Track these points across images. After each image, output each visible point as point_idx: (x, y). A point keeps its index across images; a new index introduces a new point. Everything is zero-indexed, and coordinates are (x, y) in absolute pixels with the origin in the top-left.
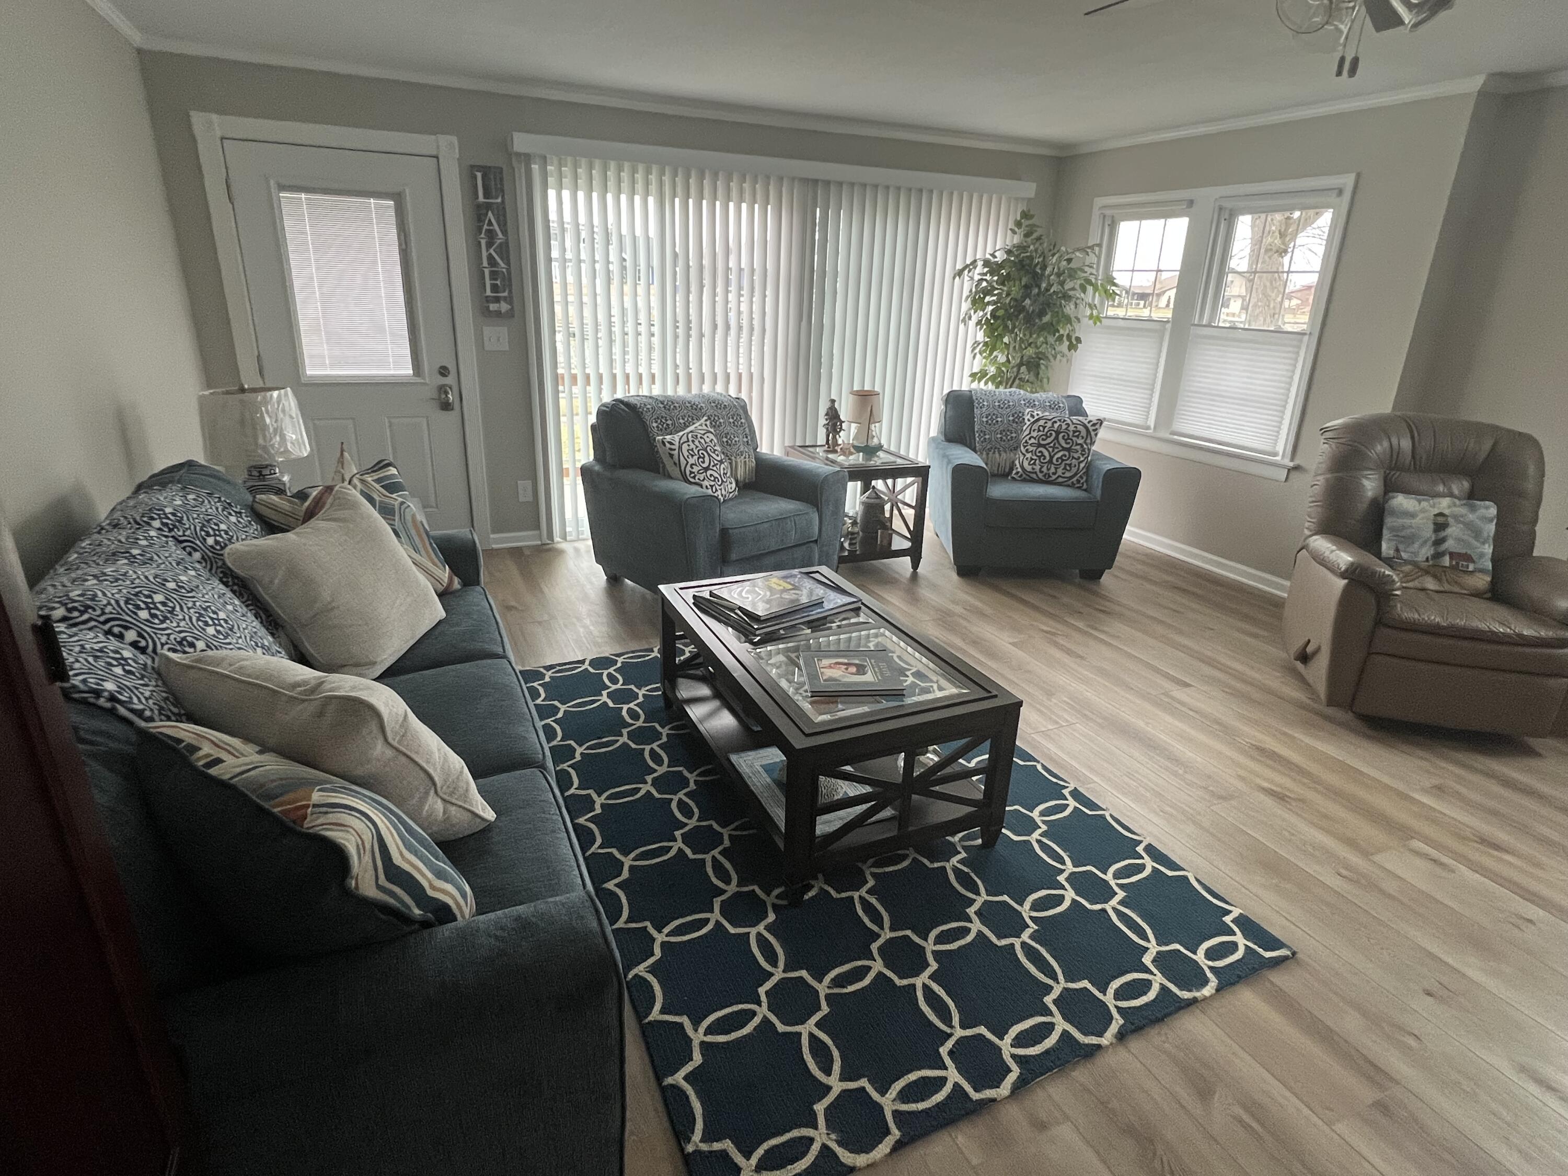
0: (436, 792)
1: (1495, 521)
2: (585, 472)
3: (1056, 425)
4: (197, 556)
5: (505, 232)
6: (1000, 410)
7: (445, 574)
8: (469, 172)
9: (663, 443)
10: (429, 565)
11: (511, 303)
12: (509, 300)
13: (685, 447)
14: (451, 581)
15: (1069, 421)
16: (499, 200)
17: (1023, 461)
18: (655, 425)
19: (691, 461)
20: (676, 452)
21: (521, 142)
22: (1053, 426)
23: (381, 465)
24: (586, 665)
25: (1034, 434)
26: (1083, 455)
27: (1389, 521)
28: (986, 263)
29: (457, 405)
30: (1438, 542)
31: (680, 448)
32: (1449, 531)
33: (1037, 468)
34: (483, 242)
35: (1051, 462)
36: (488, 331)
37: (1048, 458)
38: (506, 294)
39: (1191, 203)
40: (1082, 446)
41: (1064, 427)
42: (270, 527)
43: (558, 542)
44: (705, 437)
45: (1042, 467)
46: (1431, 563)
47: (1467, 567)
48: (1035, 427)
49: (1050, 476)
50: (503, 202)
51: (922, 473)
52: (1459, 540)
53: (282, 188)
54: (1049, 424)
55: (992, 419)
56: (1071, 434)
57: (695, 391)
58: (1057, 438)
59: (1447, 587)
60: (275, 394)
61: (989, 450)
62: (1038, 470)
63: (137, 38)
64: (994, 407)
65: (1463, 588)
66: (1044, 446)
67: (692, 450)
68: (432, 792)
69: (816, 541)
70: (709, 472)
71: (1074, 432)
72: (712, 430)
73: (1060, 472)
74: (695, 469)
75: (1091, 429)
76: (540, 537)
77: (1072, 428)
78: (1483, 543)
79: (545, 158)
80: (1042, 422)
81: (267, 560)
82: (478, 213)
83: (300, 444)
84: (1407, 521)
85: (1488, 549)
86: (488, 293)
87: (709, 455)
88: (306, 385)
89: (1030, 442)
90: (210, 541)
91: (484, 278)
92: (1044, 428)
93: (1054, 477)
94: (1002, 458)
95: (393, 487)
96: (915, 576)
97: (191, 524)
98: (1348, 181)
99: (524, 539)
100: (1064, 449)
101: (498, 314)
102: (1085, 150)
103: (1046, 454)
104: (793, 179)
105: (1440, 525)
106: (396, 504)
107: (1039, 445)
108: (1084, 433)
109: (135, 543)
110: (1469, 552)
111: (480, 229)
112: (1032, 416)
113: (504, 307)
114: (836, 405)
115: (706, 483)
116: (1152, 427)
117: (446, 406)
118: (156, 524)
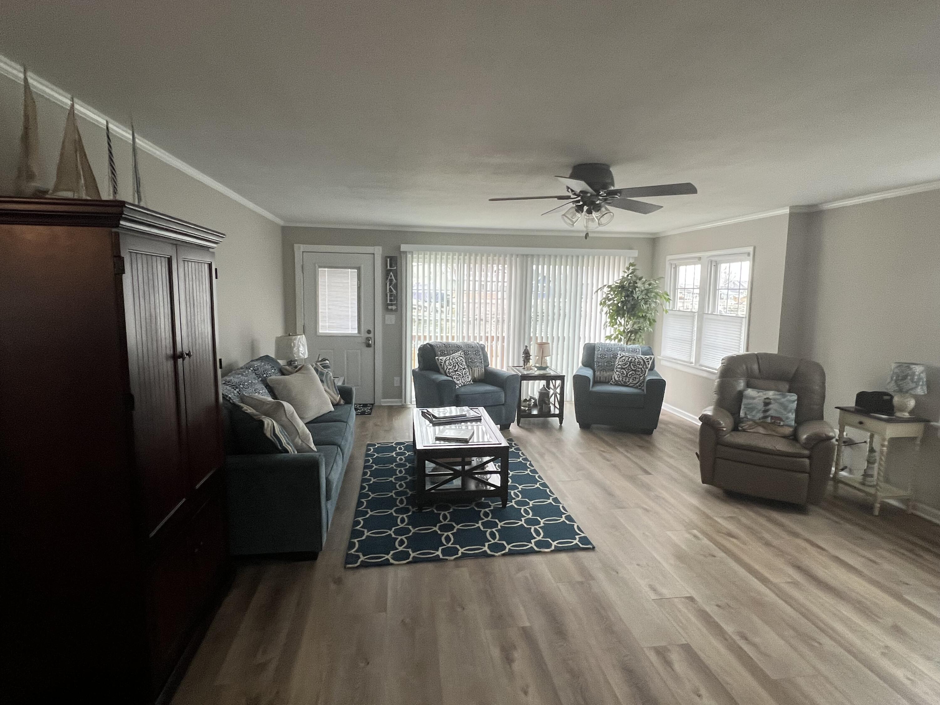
0: (299, 437)
1: (796, 402)
2: (414, 372)
3: (630, 359)
4: (260, 379)
5: (396, 280)
6: (607, 352)
7: (338, 398)
8: (385, 258)
9: (438, 359)
10: (333, 394)
11: (397, 306)
12: (396, 305)
13: (447, 362)
14: (340, 400)
15: (636, 357)
16: (395, 268)
17: (616, 376)
18: (439, 353)
19: (449, 367)
20: (443, 364)
21: (404, 247)
22: (628, 360)
23: (324, 360)
24: (393, 444)
25: (620, 363)
26: (642, 373)
27: (745, 401)
28: (609, 287)
29: (373, 346)
30: (765, 411)
31: (445, 362)
32: (770, 406)
33: (621, 379)
34: (388, 283)
35: (627, 376)
36: (388, 317)
37: (626, 374)
38: (395, 302)
39: (700, 258)
40: (641, 369)
41: (633, 360)
42: (283, 374)
43: (409, 405)
44: (458, 358)
45: (623, 378)
46: (761, 421)
47: (780, 423)
48: (621, 360)
49: (626, 383)
50: (397, 269)
51: (562, 378)
52: (776, 410)
53: (320, 267)
54: (627, 359)
55: (603, 356)
56: (636, 363)
57: (461, 341)
58: (630, 365)
59: (770, 432)
60: (299, 336)
61: (601, 370)
62: (621, 380)
63: (282, 223)
64: (604, 350)
65: (776, 433)
66: (624, 369)
67: (451, 363)
68: (298, 437)
69: (503, 405)
70: (457, 372)
71: (638, 362)
72: (463, 356)
73: (631, 381)
74: (451, 371)
75: (646, 361)
76: (401, 401)
77: (637, 360)
78: (789, 412)
79: (412, 252)
80: (624, 358)
81: (278, 382)
82: (387, 273)
83: (303, 354)
84: (751, 401)
85: (792, 416)
86: (388, 302)
87: (458, 366)
88: (319, 336)
89: (618, 367)
90: (265, 375)
91: (387, 296)
92: (625, 360)
93: (628, 383)
94: (606, 374)
95: (325, 367)
96: (561, 426)
97: (261, 370)
98: (751, 249)
99: (394, 402)
100: (633, 370)
101: (392, 310)
102: (663, 235)
103: (625, 372)
104: (517, 255)
105: (767, 403)
106: (325, 372)
107: (622, 368)
108: (642, 363)
109: (245, 372)
110: (780, 416)
111: (387, 278)
112: (620, 355)
113: (394, 307)
114: (528, 348)
115: (454, 376)
116: (694, 362)
117: (369, 346)
118: (252, 369)
